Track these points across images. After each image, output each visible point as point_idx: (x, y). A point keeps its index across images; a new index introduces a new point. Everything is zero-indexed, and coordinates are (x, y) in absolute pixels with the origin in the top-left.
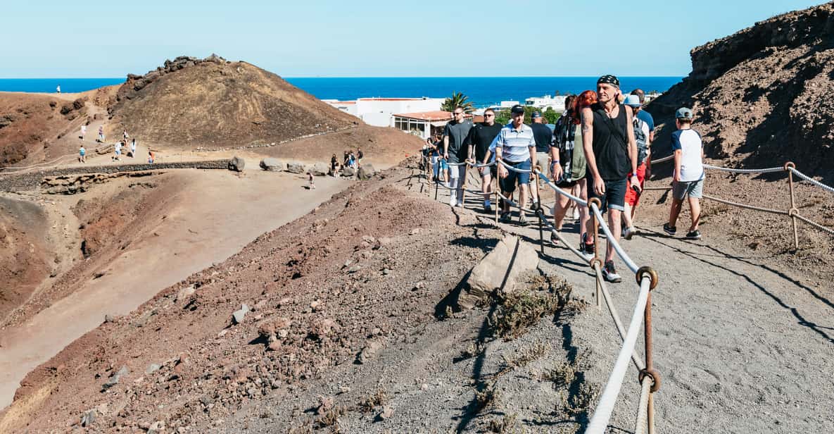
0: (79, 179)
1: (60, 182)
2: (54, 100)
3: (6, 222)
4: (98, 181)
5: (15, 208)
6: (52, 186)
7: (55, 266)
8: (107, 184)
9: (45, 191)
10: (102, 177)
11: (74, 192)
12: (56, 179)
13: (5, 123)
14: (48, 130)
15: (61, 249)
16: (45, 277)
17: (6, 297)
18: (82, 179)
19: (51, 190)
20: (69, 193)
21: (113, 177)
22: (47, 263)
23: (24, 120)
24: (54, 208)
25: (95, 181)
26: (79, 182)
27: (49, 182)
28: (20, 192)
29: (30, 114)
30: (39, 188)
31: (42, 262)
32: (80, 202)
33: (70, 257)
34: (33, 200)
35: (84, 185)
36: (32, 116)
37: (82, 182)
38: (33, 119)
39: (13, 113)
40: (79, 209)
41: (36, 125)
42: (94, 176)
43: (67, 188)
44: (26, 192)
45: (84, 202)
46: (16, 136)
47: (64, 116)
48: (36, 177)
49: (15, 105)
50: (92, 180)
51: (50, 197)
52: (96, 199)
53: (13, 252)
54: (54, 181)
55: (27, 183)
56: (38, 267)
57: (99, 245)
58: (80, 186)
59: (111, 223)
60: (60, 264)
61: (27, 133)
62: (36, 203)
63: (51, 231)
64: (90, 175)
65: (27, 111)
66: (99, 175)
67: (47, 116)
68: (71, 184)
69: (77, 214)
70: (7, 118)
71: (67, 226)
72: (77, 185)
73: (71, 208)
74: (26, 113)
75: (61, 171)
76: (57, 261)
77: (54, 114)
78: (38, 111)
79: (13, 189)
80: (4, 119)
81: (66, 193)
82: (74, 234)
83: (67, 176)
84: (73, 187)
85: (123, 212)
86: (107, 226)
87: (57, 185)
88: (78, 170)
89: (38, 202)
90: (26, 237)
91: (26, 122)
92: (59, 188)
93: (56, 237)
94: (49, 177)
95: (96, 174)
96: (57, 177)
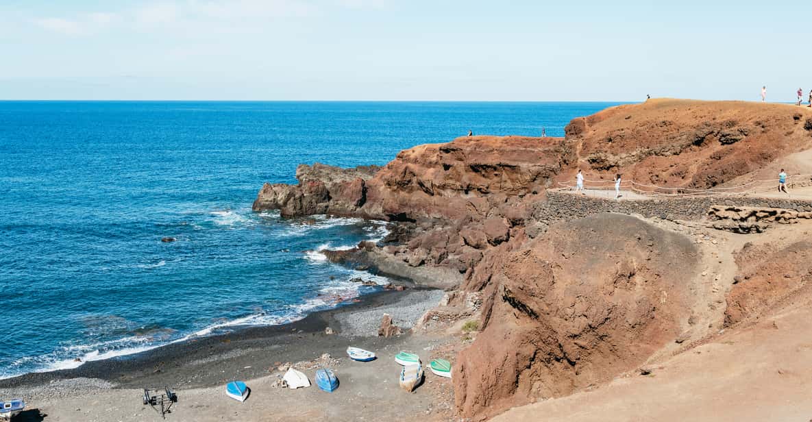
0: (754, 213)
1: (731, 214)
2: (800, 112)
3: (639, 257)
4: (782, 220)
5: (661, 241)
6: (721, 219)
7: (686, 328)
8: (793, 227)
9: (711, 223)
10: (787, 216)
11: (747, 230)
12: (727, 210)
13: (738, 137)
14: (783, 148)
15: (700, 307)
16: (670, 340)
17: (619, 354)
18: (757, 214)
19: (719, 224)
20: (740, 230)
21: (804, 217)
22: (679, 322)
23: (759, 134)
24: (713, 249)
25: (778, 219)
26: (753, 218)
27: (717, 213)
28: (678, 221)
29: (768, 128)
30: (704, 219)
31: (672, 319)
32: (747, 246)
33: (709, 321)
34: (689, 233)
35: (760, 224)
36: (769, 130)
37: (758, 219)
38: (768, 134)
39: (750, 125)
40: (741, 257)
41: (770, 140)
42: (775, 213)
43: (736, 224)
44: (687, 222)
45: (752, 248)
46: (744, 153)
47: (807, 132)
48: (703, 205)
49: (756, 117)
50: (773, 218)
51: (713, 232)
52: (768, 245)
53: (636, 297)
54: (722, 213)
55: (690, 210)
56: (665, 325)
57: (744, 314)
58: (755, 223)
59: (768, 286)
60: (694, 326)
61: (757, 150)
62: (692, 239)
63: (697, 280)
64: (771, 210)
65: (765, 124)
66: (783, 213)
67: (785, 132)
68: (742, 220)
69: (738, 261)
70: (742, 131)
71: (719, 277)
72: (751, 222)
73: (734, 253)
74: (763, 127)
75: (734, 200)
76: (691, 322)
77: (795, 129)
78: (777, 125)
79: (671, 216)
80: (738, 133)
81: (736, 231)
82: (725, 289)
83: (740, 208)
84: (745, 224)
85: (790, 273)
86: (761, 288)
87: (726, 218)
88: (756, 201)
89: (695, 237)
90: (660, 281)
91: (760, 137)
92: (728, 223)
93: (701, 289)
94: (717, 207)
95: (779, 211)
96: (728, 207)
